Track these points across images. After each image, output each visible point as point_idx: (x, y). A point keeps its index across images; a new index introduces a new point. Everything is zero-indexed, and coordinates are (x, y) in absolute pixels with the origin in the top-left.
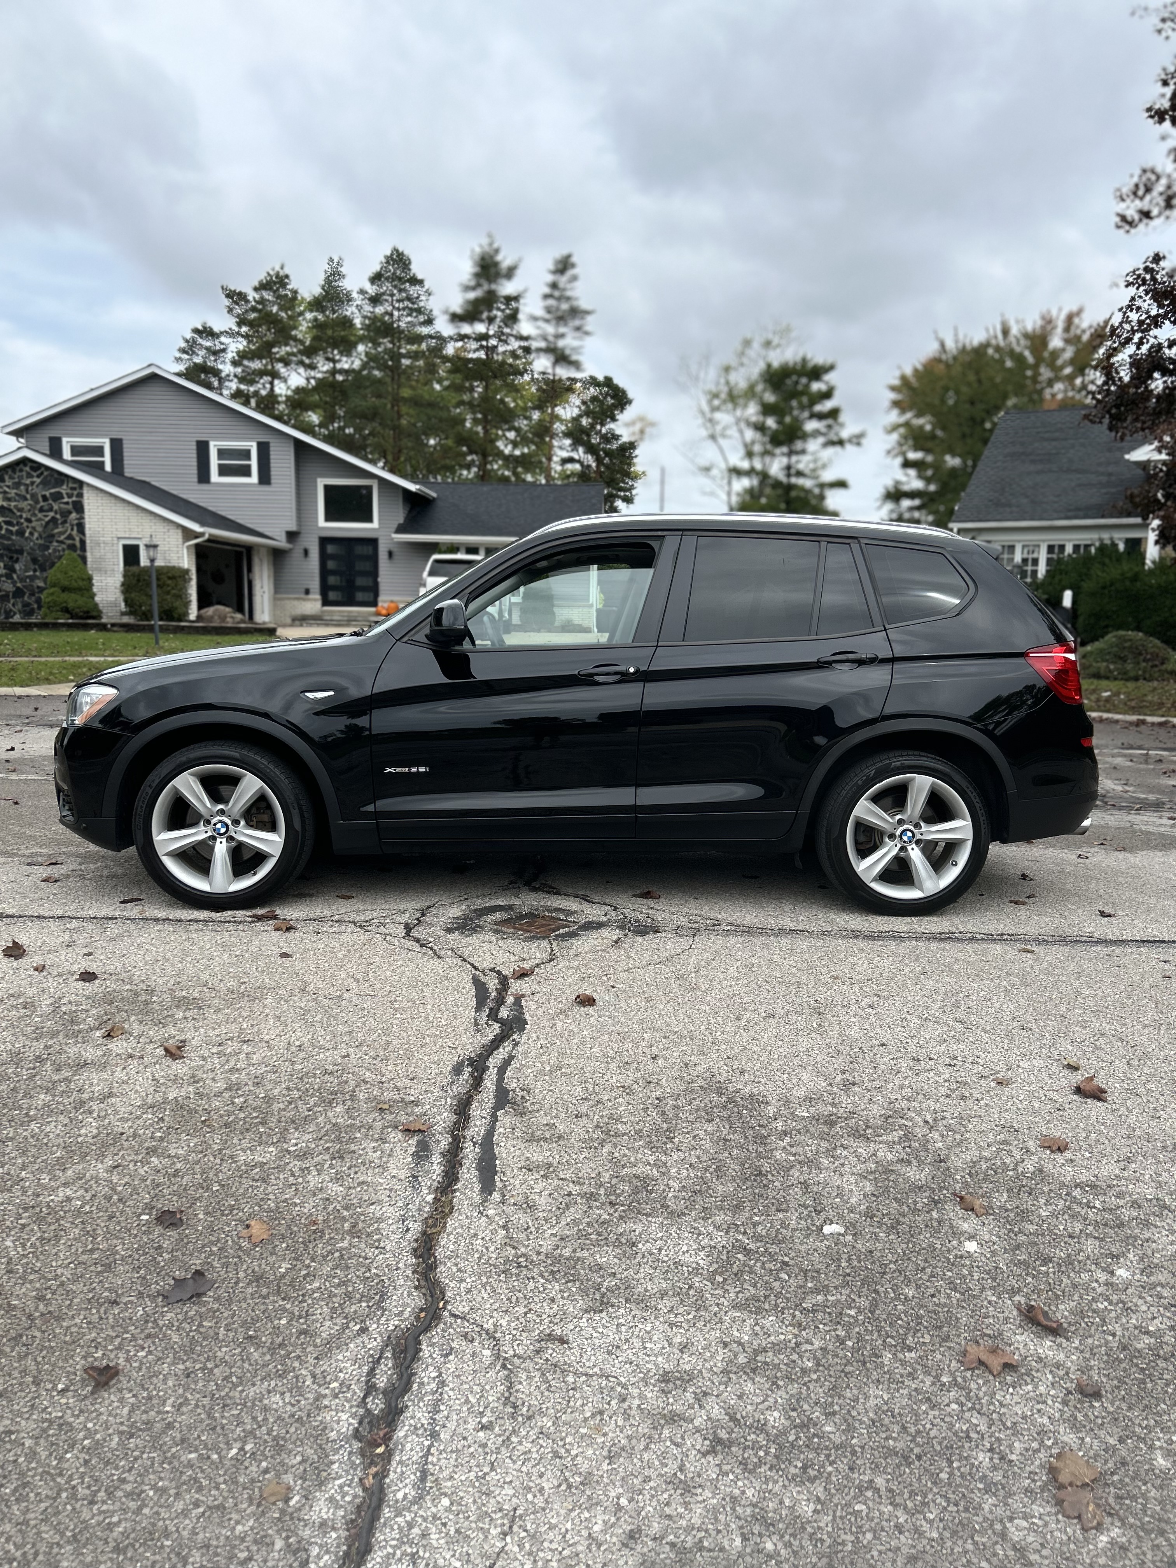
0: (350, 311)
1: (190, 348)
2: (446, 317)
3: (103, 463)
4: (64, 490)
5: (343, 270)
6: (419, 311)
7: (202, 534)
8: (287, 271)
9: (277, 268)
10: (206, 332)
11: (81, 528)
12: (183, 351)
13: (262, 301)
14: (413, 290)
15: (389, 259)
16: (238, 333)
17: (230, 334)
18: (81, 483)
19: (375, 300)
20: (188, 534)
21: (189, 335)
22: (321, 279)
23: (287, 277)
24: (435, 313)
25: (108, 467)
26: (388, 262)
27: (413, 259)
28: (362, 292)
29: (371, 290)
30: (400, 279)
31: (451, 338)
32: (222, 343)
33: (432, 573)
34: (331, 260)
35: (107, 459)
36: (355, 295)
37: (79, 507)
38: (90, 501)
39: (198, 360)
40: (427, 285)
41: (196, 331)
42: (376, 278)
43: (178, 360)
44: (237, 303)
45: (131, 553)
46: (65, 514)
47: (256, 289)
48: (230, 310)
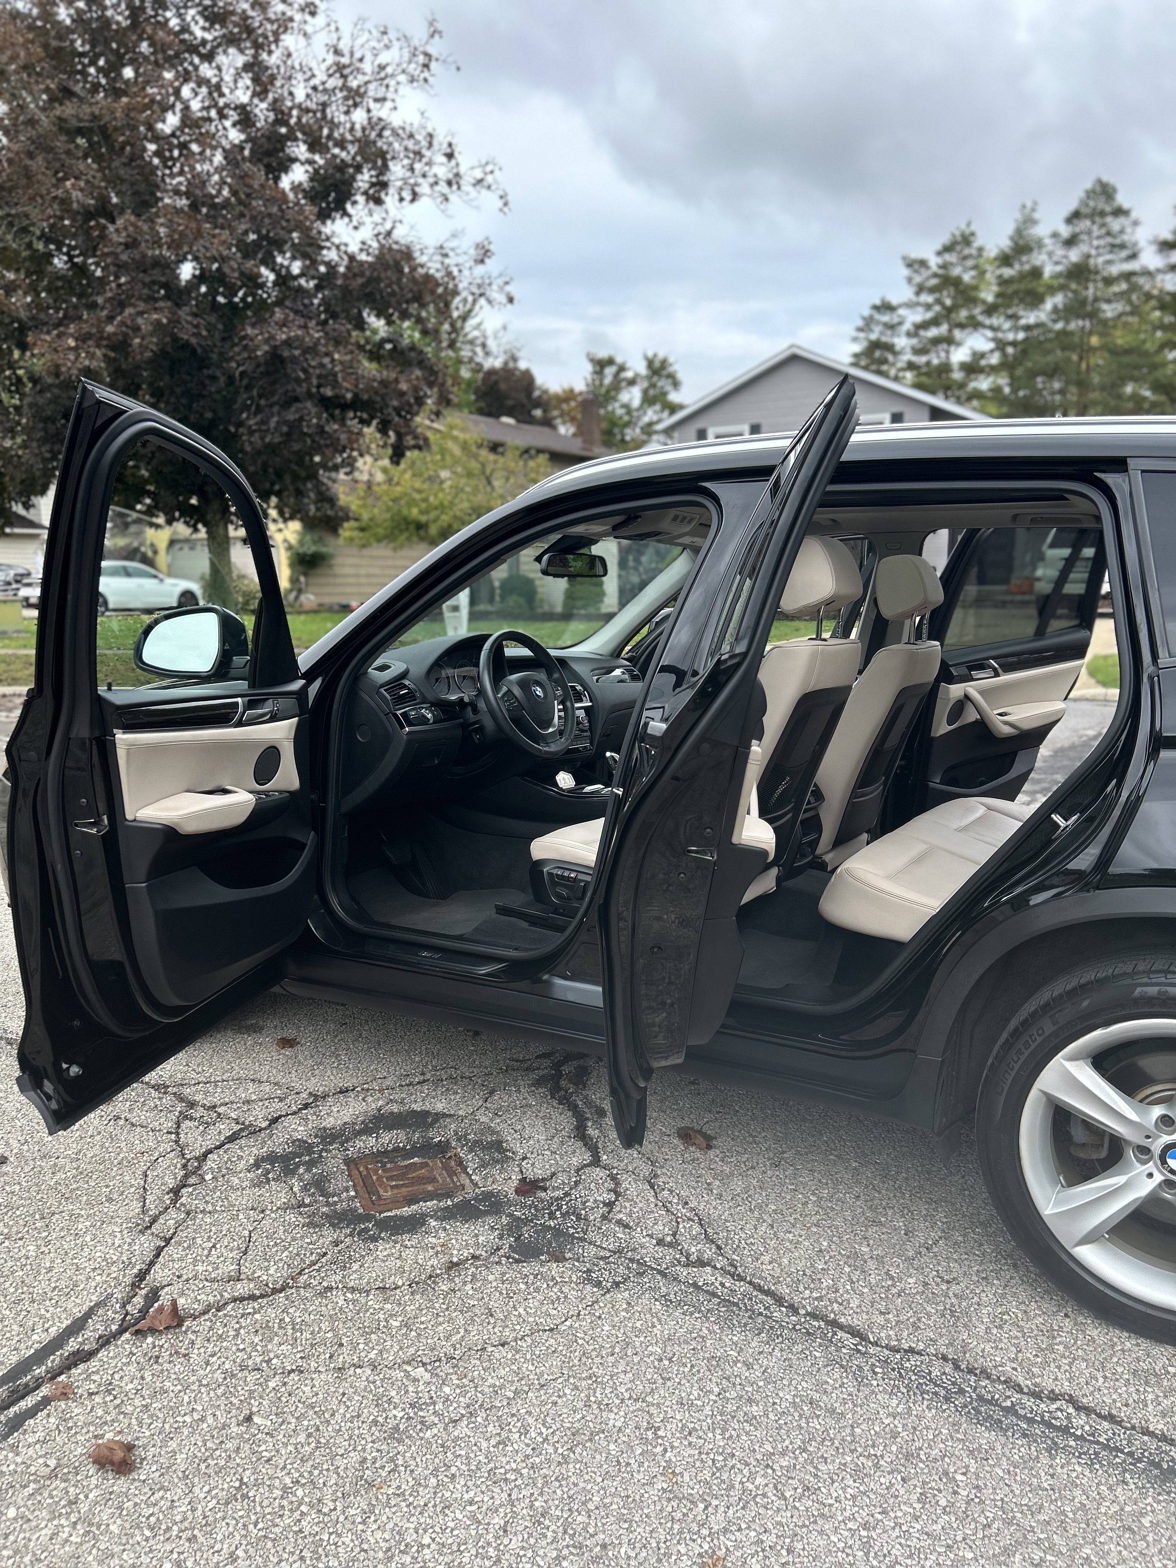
0: (1039, 259)
1: (868, 324)
2: (1154, 248)
5: (1036, 216)
6: (1122, 246)
8: (973, 228)
9: (963, 226)
10: (886, 307)
12: (860, 330)
13: (944, 266)
14: (1115, 224)
15: (1090, 194)
16: (918, 304)
17: (910, 305)
19: (1071, 242)
21: (867, 312)
22: (1009, 228)
23: (973, 234)
24: (1142, 244)
26: (1088, 197)
27: (1119, 186)
28: (1055, 235)
29: (1065, 231)
30: (1102, 214)
31: (1159, 271)
32: (899, 316)
33: (1053, 546)
34: (1024, 206)
36: (1048, 241)
39: (874, 336)
40: (1134, 215)
41: (876, 308)
42: (1075, 216)
43: (855, 339)
44: (916, 271)
47: (939, 254)
48: (910, 280)
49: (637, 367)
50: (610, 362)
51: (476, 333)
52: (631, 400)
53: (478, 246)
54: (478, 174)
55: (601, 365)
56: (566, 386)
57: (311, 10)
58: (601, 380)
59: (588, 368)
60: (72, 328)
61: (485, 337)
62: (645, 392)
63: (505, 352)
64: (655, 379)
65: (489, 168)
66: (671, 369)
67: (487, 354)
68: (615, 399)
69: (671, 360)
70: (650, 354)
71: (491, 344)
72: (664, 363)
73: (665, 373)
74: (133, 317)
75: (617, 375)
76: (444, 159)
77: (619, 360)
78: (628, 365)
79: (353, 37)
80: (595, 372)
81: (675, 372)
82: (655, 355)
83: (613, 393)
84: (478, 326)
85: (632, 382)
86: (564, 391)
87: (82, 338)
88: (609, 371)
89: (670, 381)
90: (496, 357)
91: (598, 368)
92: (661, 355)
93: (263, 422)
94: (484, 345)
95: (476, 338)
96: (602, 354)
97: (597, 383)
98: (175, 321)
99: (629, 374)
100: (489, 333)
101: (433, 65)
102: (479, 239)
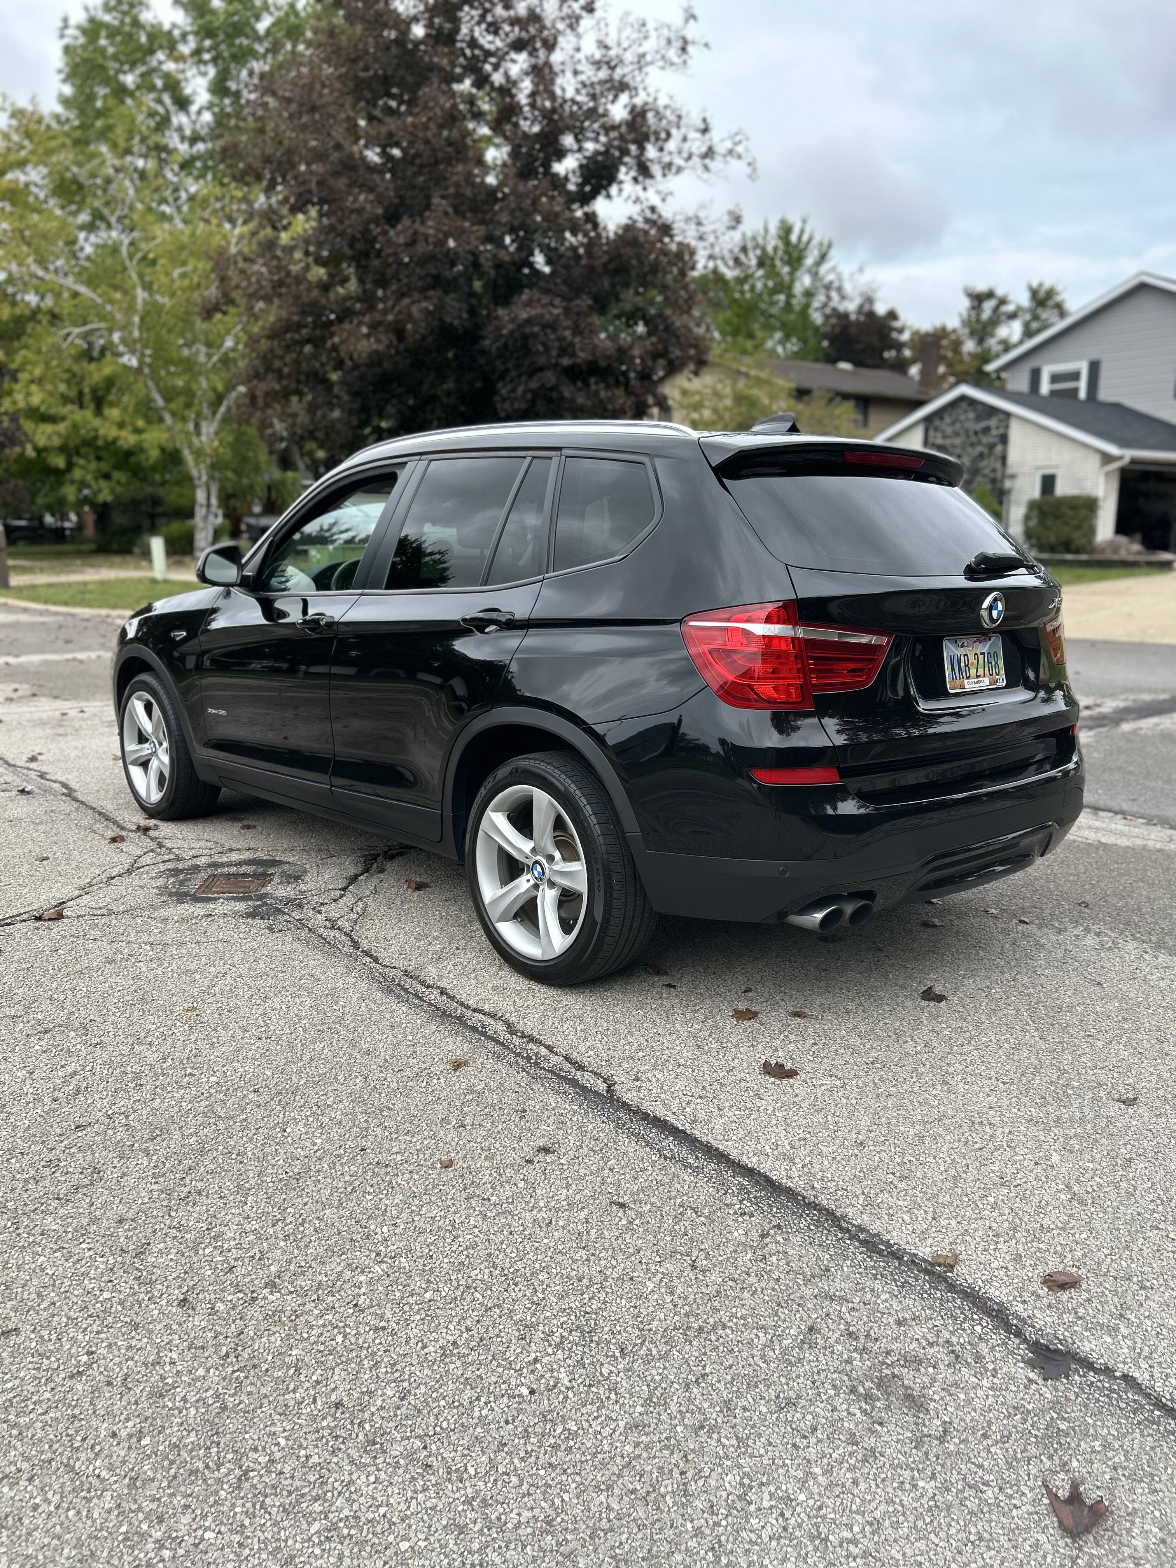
3: (1076, 391)
4: (993, 422)
7: (1120, 458)
11: (1004, 459)
18: (1008, 415)
20: (1107, 458)
25: (1082, 394)
35: (1083, 385)
37: (1004, 439)
38: (1016, 433)
45: (1048, 482)
46: (991, 447)
49: (1021, 298)
50: (990, 295)
51: (831, 277)
52: (1010, 335)
53: (730, 213)
54: (728, 145)
55: (978, 299)
56: (938, 324)
57: (589, 9)
58: (978, 315)
59: (965, 303)
60: (367, 319)
61: (840, 278)
62: (1026, 325)
63: (861, 295)
64: (1040, 311)
65: (737, 139)
66: (1058, 298)
67: (843, 297)
68: (992, 336)
69: (1059, 288)
70: (1035, 284)
71: (848, 288)
72: (1051, 293)
73: (1050, 303)
74: (408, 307)
75: (996, 309)
76: (698, 135)
77: (1000, 292)
78: (1011, 298)
79: (620, 31)
80: (973, 308)
81: (1063, 301)
82: (1041, 285)
83: (989, 328)
84: (833, 269)
85: (1013, 316)
86: (936, 330)
87: (373, 326)
88: (988, 306)
89: (1056, 311)
90: (851, 300)
91: (976, 303)
92: (1047, 285)
93: (513, 390)
94: (839, 289)
95: (831, 283)
96: (981, 287)
97: (974, 319)
98: (440, 308)
99: (1010, 308)
100: (846, 276)
101: (690, 48)
102: (731, 207)
